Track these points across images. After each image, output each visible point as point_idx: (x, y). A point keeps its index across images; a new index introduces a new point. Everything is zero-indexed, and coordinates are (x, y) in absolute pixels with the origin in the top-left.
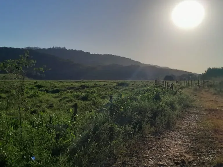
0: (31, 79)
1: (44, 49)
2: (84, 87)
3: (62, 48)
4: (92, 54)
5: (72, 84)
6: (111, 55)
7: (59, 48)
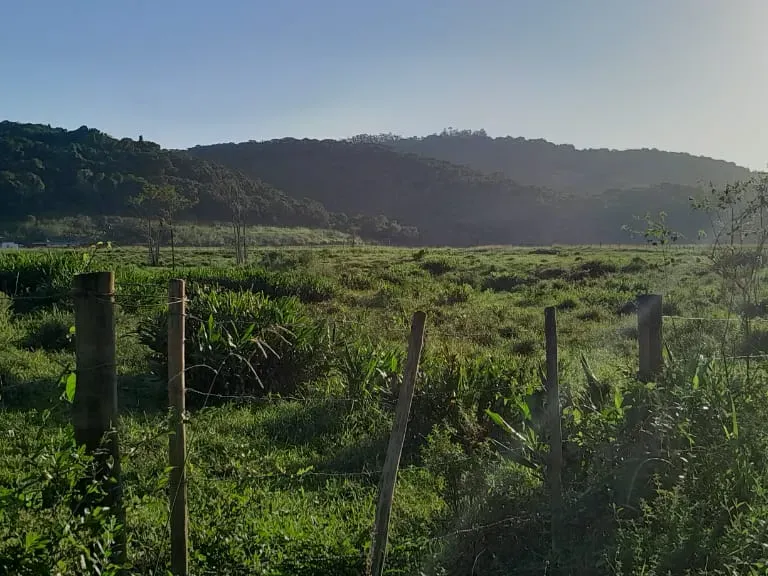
0: (372, 244)
1: (413, 140)
2: (596, 269)
3: (473, 132)
4: (581, 149)
5: (543, 261)
6: (655, 150)
7: (465, 132)
